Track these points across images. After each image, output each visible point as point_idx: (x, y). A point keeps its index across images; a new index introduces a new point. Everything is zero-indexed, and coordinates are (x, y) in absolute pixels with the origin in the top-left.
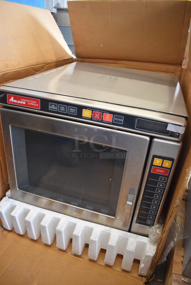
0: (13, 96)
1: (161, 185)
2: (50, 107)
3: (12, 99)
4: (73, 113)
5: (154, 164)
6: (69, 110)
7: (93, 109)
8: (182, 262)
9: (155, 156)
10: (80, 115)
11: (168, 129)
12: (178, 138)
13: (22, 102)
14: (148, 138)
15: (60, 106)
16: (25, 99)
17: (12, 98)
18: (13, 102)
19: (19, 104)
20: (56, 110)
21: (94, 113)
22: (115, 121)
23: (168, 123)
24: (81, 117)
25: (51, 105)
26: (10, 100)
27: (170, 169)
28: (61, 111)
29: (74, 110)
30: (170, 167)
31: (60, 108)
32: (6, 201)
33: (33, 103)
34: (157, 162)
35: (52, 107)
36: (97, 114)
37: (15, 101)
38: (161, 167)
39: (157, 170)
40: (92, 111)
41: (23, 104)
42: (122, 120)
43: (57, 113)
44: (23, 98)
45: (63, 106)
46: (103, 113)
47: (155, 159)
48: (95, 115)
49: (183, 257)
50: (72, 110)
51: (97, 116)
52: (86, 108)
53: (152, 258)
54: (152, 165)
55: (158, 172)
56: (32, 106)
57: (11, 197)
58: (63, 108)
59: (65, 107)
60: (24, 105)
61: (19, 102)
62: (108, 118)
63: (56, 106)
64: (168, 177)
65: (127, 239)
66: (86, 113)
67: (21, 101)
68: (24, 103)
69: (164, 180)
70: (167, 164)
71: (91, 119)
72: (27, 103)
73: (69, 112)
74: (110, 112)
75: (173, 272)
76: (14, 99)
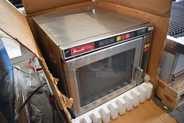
1: (147, 56)
2: (100, 44)
3: (75, 51)
4: (112, 42)
6: (110, 41)
7: (121, 35)
8: (163, 80)
10: (116, 41)
11: (148, 30)
12: (151, 32)
13: (82, 50)
14: (142, 38)
15: (105, 41)
17: (75, 50)
19: (80, 52)
20: (103, 44)
21: (122, 37)
22: (131, 36)
23: (148, 28)
30: (149, 46)
33: (90, 47)
37: (78, 51)
38: (147, 47)
42: (133, 34)
43: (104, 46)
44: (82, 47)
46: (126, 35)
47: (145, 45)
50: (112, 40)
52: (118, 36)
59: (108, 40)
60: (84, 51)
62: (128, 36)
63: (103, 42)
66: (118, 39)
71: (121, 40)
72: (85, 48)
74: (128, 33)
75: (165, 85)
76: (76, 50)
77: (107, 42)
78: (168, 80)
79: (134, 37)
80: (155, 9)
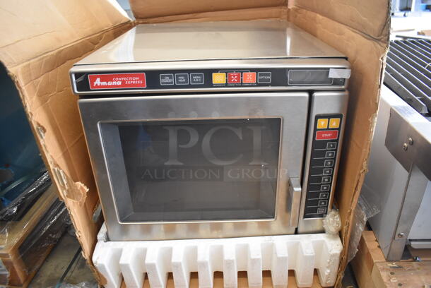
0: (98, 77)
1: (330, 155)
2: (161, 81)
3: (98, 82)
4: (199, 82)
5: (318, 128)
6: (193, 79)
7: (226, 71)
8: (379, 247)
9: (318, 117)
10: (209, 83)
11: (330, 76)
12: (343, 85)
13: (115, 83)
14: (306, 95)
15: (177, 76)
16: (119, 77)
17: (98, 79)
18: (101, 86)
19: (110, 86)
20: (172, 83)
21: (230, 76)
22: (260, 80)
23: (329, 69)
24: (212, 86)
25: (163, 77)
26: (95, 83)
27: (339, 129)
28: (180, 83)
29: (199, 77)
30: (338, 127)
31: (177, 79)
32: (103, 246)
33: (135, 80)
34: (322, 124)
35: (166, 80)
36: (234, 76)
37: (104, 83)
38: (328, 129)
39: (323, 135)
40: (226, 73)
41: (117, 86)
42: (270, 78)
43: (175, 87)
44: (116, 76)
45: (181, 76)
46: (242, 72)
47: (319, 120)
48: (230, 79)
49: (377, 241)
50: (197, 78)
51: (234, 79)
52: (216, 70)
53: (339, 255)
54: (315, 129)
55: (324, 138)
56: (132, 85)
57: (108, 239)
58: (182, 78)
59: (185, 77)
60: (120, 86)
61: (110, 83)
62: (250, 78)
63: (171, 77)
64: (337, 141)
65: (298, 244)
66: (218, 79)
67: (113, 81)
68: (119, 83)
69: (334, 147)
70: (335, 123)
71: (226, 85)
72: (123, 82)
73: (193, 82)
74: (252, 70)
75: (375, 261)
76: (101, 81)
77: (182, 79)
78: (388, 251)
79: (272, 85)
80: (365, 19)
